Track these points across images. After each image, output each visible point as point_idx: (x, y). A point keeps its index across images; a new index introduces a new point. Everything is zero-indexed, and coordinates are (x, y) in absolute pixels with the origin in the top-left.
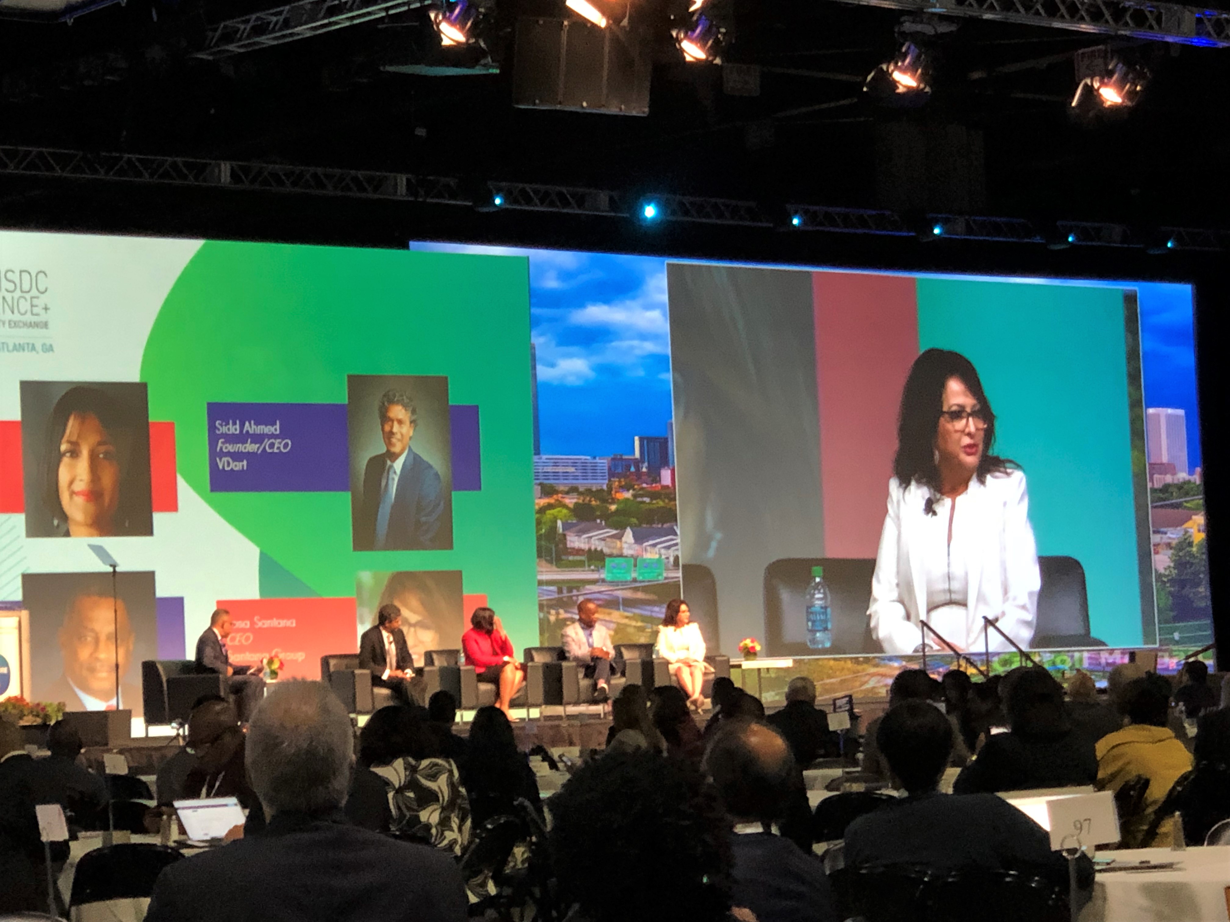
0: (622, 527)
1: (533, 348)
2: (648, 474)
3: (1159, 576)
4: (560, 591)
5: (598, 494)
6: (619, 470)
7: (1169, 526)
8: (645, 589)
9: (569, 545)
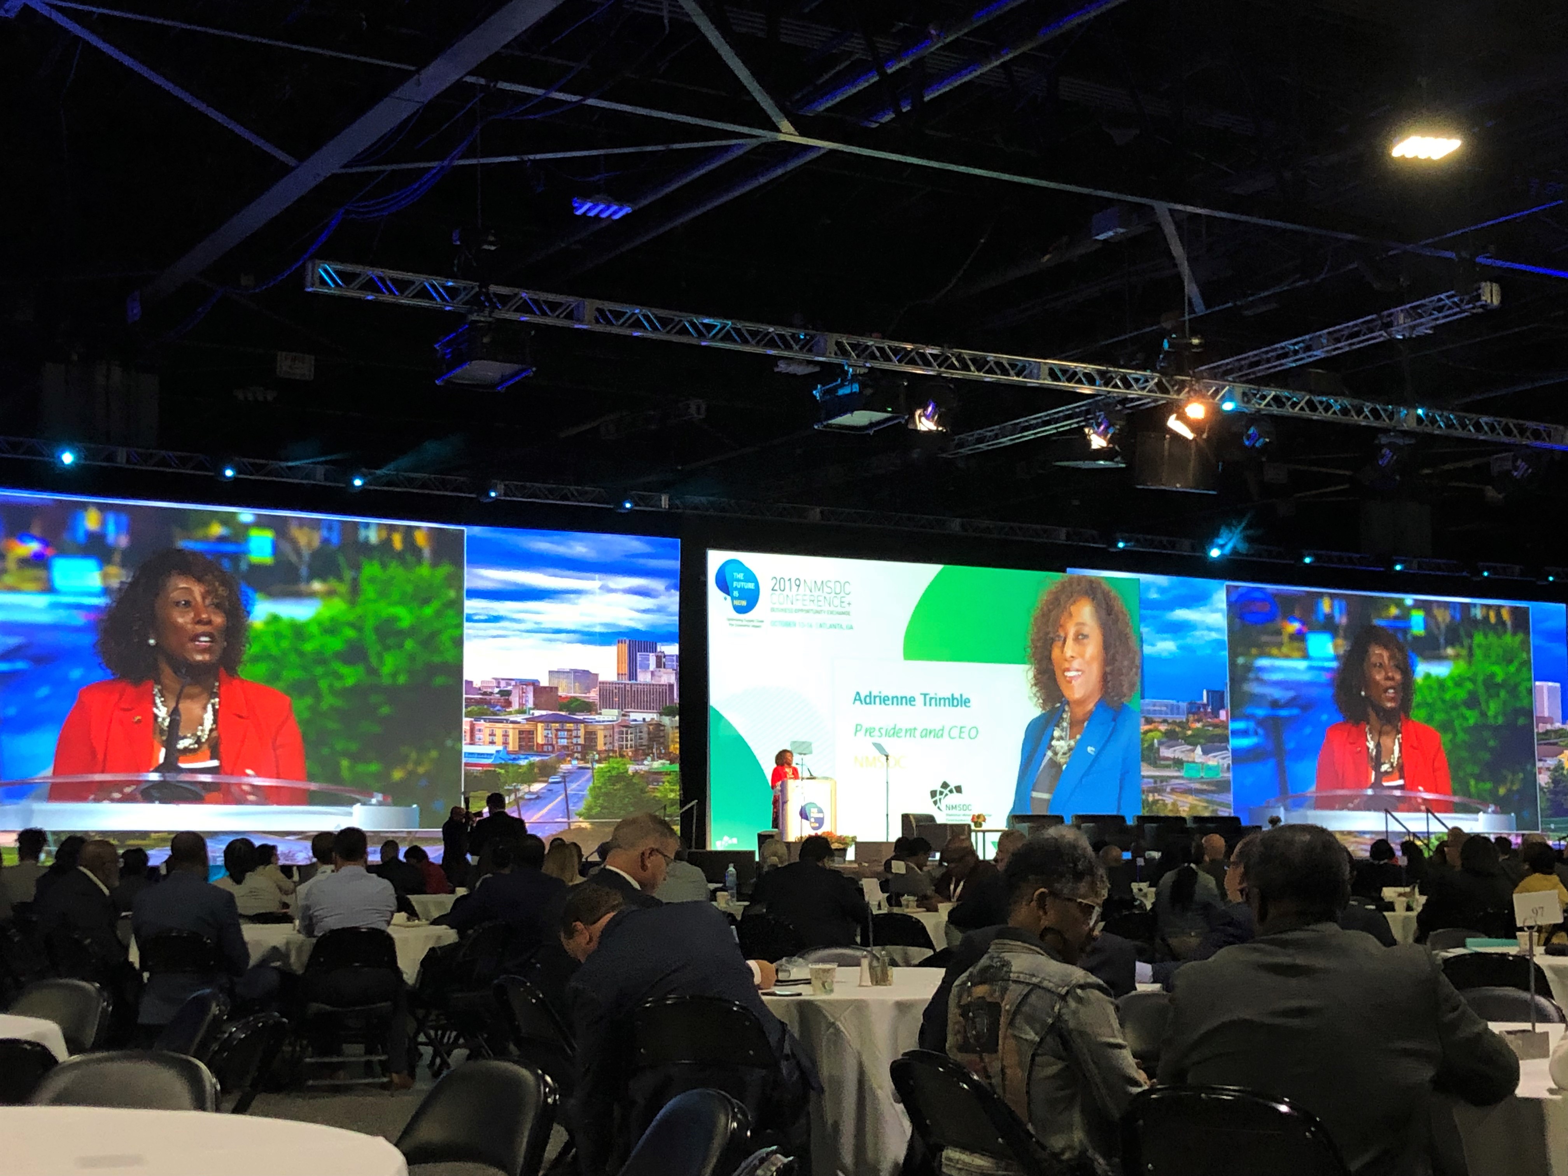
0: (1195, 745)
1: (1141, 634)
2: (1213, 712)
3: (1541, 789)
4: (1155, 782)
5: (1180, 724)
6: (1193, 710)
7: (1548, 756)
8: (1208, 783)
9: (1161, 754)
